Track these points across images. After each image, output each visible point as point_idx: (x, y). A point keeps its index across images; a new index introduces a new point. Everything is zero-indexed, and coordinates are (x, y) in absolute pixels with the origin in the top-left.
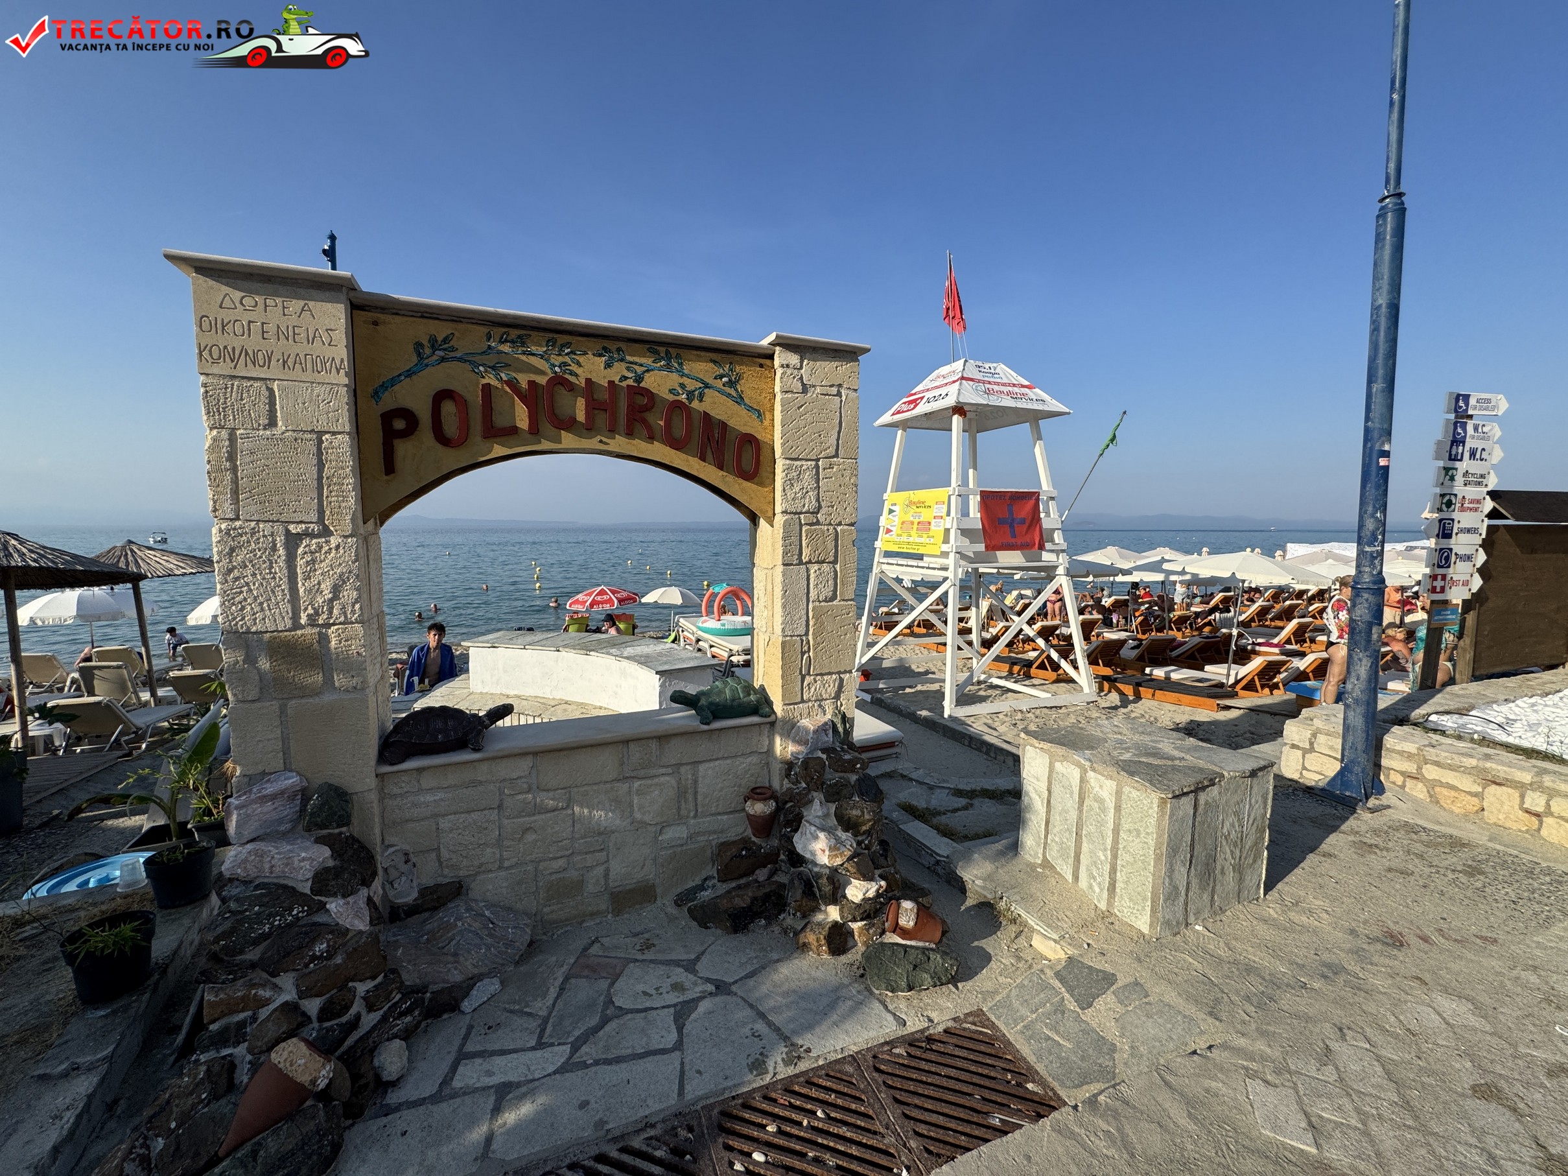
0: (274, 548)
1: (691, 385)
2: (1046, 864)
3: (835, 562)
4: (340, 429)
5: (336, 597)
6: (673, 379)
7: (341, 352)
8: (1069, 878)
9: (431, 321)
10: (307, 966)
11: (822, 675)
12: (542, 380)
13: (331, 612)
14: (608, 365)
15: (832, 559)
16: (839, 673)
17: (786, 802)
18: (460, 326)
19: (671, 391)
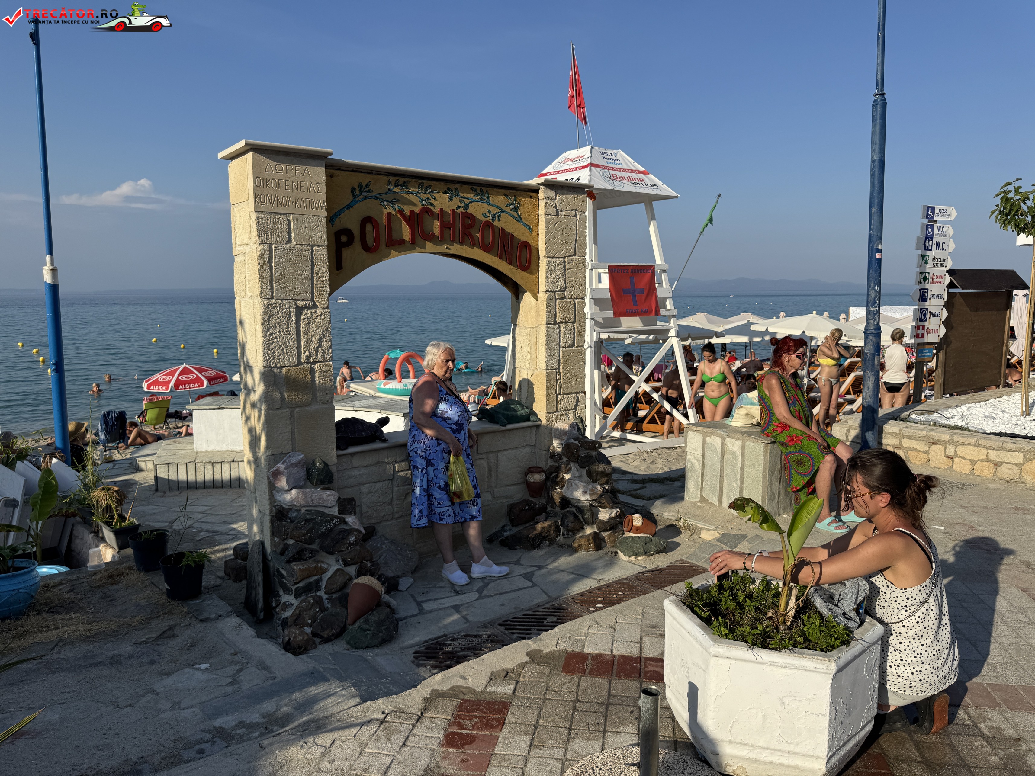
0: (290, 316)
1: (494, 210)
2: (703, 500)
3: (574, 322)
4: (322, 243)
5: (320, 346)
6: (484, 207)
7: (323, 197)
8: (717, 503)
9: (360, 174)
10: (347, 548)
11: (567, 394)
12: (417, 210)
13: (317, 355)
14: (450, 199)
15: (572, 320)
16: (576, 393)
17: (551, 474)
18: (376, 176)
19: (484, 215)
